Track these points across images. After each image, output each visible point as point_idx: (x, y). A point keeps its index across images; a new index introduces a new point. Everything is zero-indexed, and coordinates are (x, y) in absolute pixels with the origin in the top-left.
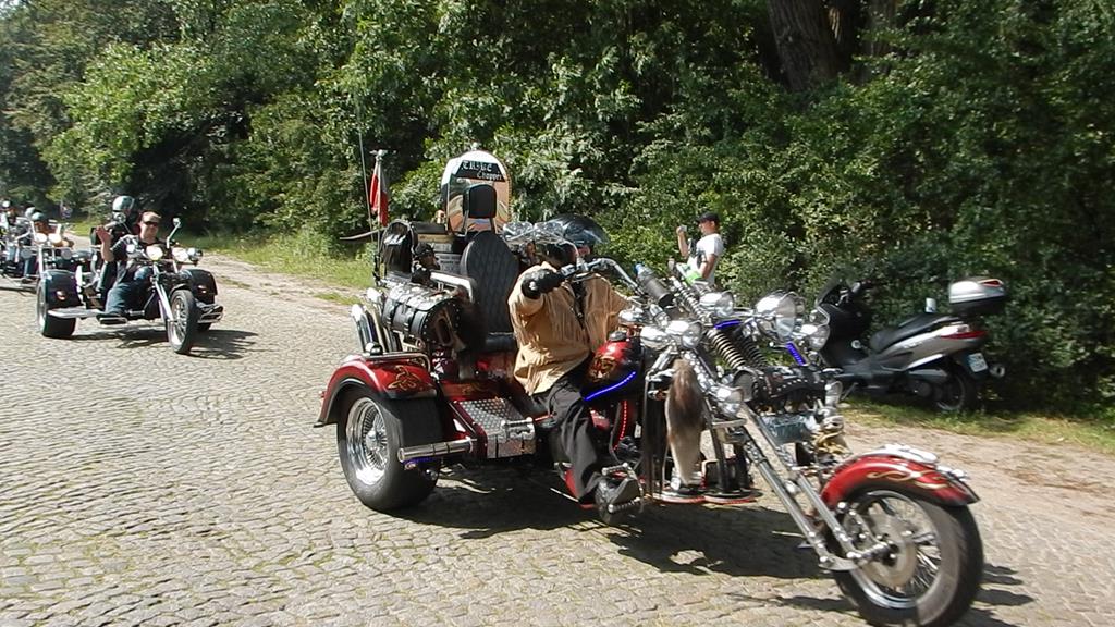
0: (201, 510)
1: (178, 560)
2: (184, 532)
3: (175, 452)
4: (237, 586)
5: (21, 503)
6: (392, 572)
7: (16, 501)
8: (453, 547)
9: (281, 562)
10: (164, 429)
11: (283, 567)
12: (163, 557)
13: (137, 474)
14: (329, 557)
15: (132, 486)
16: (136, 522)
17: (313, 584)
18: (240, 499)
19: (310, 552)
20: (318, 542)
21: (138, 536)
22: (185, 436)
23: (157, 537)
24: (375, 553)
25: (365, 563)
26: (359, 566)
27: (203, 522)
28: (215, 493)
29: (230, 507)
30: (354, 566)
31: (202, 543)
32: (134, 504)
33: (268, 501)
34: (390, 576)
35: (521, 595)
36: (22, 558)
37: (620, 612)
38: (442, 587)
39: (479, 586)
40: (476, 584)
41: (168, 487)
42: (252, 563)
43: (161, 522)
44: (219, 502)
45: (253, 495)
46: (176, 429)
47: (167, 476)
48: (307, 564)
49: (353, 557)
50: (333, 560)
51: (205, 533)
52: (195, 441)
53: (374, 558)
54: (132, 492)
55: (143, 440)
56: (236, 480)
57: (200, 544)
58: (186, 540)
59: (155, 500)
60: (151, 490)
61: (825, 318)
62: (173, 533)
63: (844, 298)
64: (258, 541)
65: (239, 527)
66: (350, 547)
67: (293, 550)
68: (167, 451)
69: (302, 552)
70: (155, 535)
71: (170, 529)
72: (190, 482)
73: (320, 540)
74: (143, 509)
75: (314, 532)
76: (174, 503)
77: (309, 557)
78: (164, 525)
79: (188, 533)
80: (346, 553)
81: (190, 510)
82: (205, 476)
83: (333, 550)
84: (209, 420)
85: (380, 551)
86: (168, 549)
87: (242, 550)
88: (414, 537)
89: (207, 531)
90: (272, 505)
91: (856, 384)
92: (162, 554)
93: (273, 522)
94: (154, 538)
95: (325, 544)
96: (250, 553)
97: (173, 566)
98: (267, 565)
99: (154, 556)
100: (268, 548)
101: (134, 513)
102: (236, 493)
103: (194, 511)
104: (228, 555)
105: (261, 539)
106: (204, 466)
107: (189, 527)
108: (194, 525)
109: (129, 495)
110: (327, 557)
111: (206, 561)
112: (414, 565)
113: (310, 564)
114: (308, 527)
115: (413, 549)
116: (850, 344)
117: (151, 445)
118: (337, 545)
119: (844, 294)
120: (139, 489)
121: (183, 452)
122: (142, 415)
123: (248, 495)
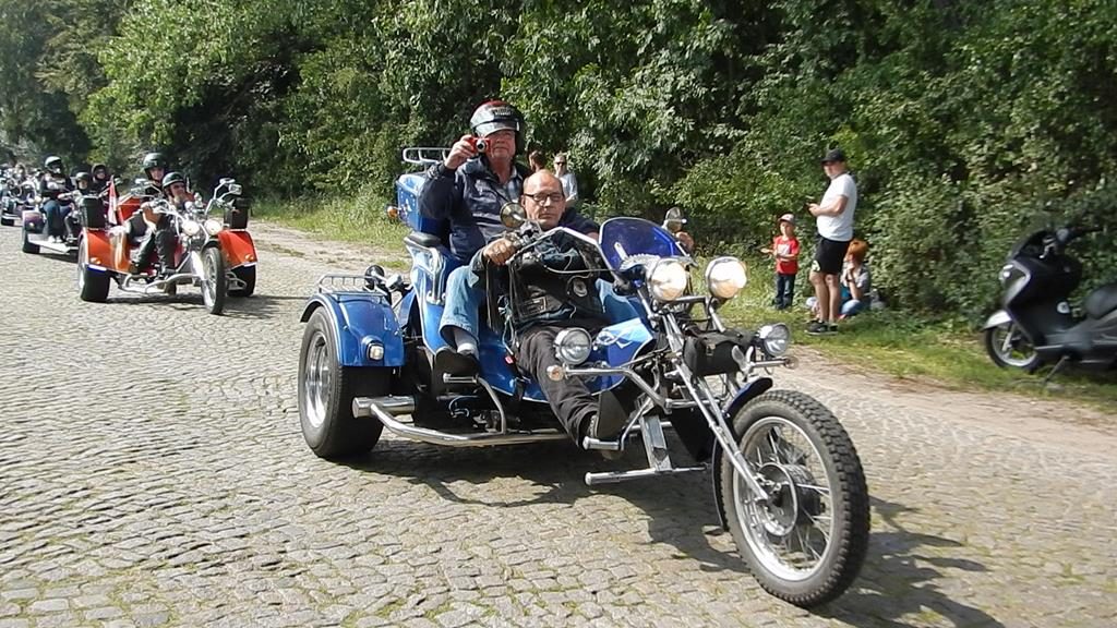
0: (266, 530)
1: (238, 607)
2: (246, 564)
3: (230, 448)
5: (31, 519)
7: (25, 516)
8: (616, 590)
9: (381, 613)
10: (215, 419)
11: (386, 622)
12: (217, 602)
13: (182, 479)
14: (445, 606)
15: (176, 496)
16: (180, 549)
18: (317, 515)
19: (420, 597)
20: (427, 581)
21: (183, 570)
22: (240, 428)
23: (209, 571)
24: (509, 599)
25: (498, 615)
27: (270, 548)
28: (282, 506)
29: (305, 526)
30: (483, 620)
31: (270, 580)
32: (179, 522)
33: (353, 518)
36: (25, 603)
41: (222, 498)
43: (213, 549)
44: (289, 521)
45: (333, 509)
46: (228, 419)
47: (221, 482)
48: (417, 617)
49: (480, 605)
50: (453, 609)
51: (273, 565)
52: (253, 435)
53: (509, 607)
54: (175, 505)
55: (189, 433)
56: (309, 488)
57: (266, 583)
58: (248, 577)
59: (205, 517)
60: (200, 502)
61: (1024, 275)
62: (230, 566)
63: (1051, 249)
64: (346, 578)
65: (318, 557)
66: (473, 589)
67: (394, 593)
68: (218, 448)
69: (408, 596)
70: (206, 568)
71: (227, 559)
72: (251, 490)
73: (431, 578)
74: (190, 529)
75: (420, 566)
76: (231, 521)
77: (418, 604)
78: (218, 553)
79: (249, 566)
80: (469, 599)
81: (251, 531)
82: (269, 482)
83: (451, 594)
84: (268, 408)
85: (516, 596)
86: (224, 590)
87: (325, 593)
88: (558, 575)
89: (275, 564)
90: (359, 524)
91: (1066, 357)
92: (216, 597)
93: (361, 548)
94: (204, 572)
95: (438, 585)
96: (336, 597)
97: (232, 617)
98: (362, 616)
99: (205, 600)
100: (360, 589)
101: (178, 535)
102: (310, 507)
103: (257, 533)
104: (306, 601)
105: (348, 574)
106: (267, 468)
107: (249, 556)
108: (257, 554)
109: (172, 509)
110: (444, 604)
111: (277, 610)
112: (568, 620)
113: (422, 616)
114: (411, 558)
115: (561, 594)
116: (1056, 309)
117: (198, 440)
118: (455, 586)
119: (1049, 244)
120: (184, 501)
121: (238, 449)
122: (187, 401)
123: (326, 509)
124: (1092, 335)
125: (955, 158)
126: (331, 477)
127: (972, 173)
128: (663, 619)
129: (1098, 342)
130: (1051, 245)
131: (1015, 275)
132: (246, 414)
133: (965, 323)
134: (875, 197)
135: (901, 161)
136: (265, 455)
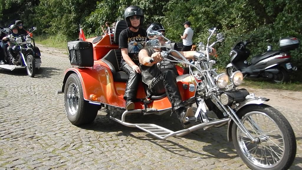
0: (30, 128)
1: (21, 150)
2: (24, 138)
3: (20, 106)
4: (46, 160)
6: (107, 151)
8: (128, 140)
9: (63, 149)
10: (16, 98)
11: (64, 151)
12: (15, 148)
13: (5, 115)
14: (81, 146)
15: (3, 119)
16: (5, 134)
17: (76, 158)
18: (45, 123)
19: (74, 144)
20: (76, 140)
21: (5, 140)
22: (23, 100)
23: (13, 140)
24: (99, 143)
25: (96, 148)
26: (94, 150)
27: (31, 133)
28: (35, 121)
29: (41, 126)
30: (91, 150)
31: (31, 142)
32: (4, 127)
33: (55, 124)
34: (107, 153)
35: (161, 160)
37: (201, 166)
38: (128, 158)
39: (142, 157)
40: (141, 156)
41: (17, 120)
42: (51, 149)
43: (14, 134)
44: (37, 125)
45: (49, 121)
46: (20, 98)
47: (17, 115)
48: (73, 149)
49: (91, 146)
50: (83, 147)
51: (32, 138)
52: (27, 102)
53: (99, 146)
54: (3, 122)
55: (8, 102)
56: (43, 116)
57: (30, 142)
58: (24, 141)
59: (12, 125)
60: (10, 121)
61: (236, 54)
62: (19, 138)
63: (242, 47)
64: (53, 140)
65: (45, 135)
66: (89, 141)
67: (67, 143)
68: (16, 106)
69: (71, 144)
70: (12, 139)
71: (18, 137)
72: (26, 117)
73: (77, 139)
74: (7, 129)
75: (74, 136)
76: (20, 126)
77: (73, 146)
78: (16, 135)
79: (25, 138)
80: (88, 144)
81: (25, 128)
82: (31, 115)
83: (82, 143)
84: (31, 94)
85: (101, 143)
86: (18, 145)
87: (47, 144)
88: (112, 136)
89: (32, 137)
90: (57, 125)
91: (246, 75)
92: (15, 147)
93: (58, 132)
94: (12, 140)
95: (79, 141)
96: (50, 145)
97: (19, 152)
98: (57, 150)
99: (12, 148)
100: (57, 143)
101: (4, 130)
102: (43, 121)
103: (27, 129)
104: (41, 147)
105: (54, 139)
106: (31, 111)
107: (26, 135)
108: (27, 135)
109: (2, 123)
110: (80, 146)
111: (33, 150)
112: (115, 148)
113: (74, 149)
114: (72, 134)
115: (113, 141)
116: (244, 62)
117: (10, 104)
118: (84, 141)
119: (242, 46)
120: (6, 121)
121: (22, 106)
122: (7, 93)
123: (48, 121)
124: (252, 69)
125: (219, 23)
126: (49, 113)
127: (223, 27)
128: (140, 147)
129: (254, 71)
130: (243, 46)
131: (233, 54)
132: (25, 96)
133: (222, 67)
134: (198, 34)
135: (205, 24)
136: (30, 107)
